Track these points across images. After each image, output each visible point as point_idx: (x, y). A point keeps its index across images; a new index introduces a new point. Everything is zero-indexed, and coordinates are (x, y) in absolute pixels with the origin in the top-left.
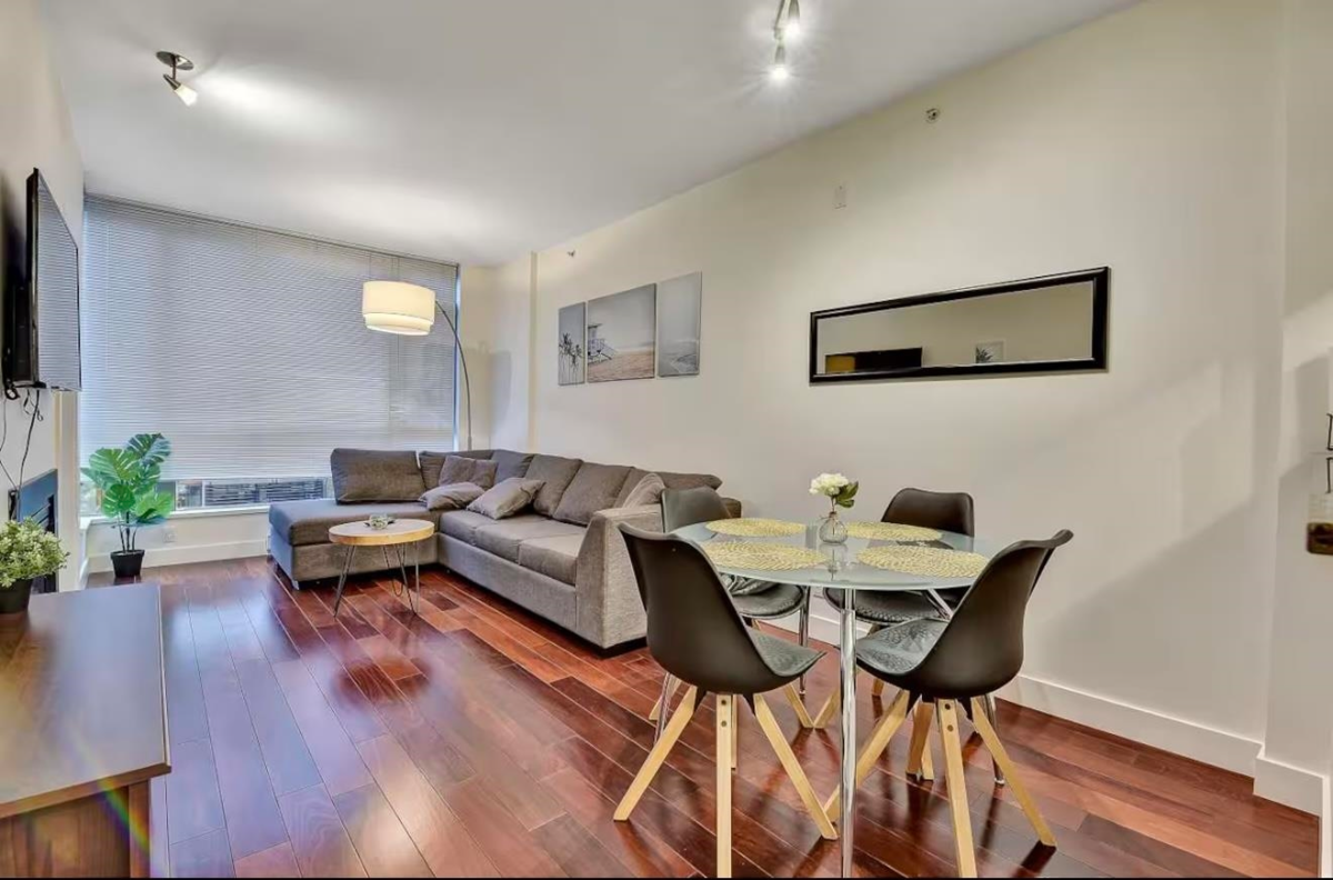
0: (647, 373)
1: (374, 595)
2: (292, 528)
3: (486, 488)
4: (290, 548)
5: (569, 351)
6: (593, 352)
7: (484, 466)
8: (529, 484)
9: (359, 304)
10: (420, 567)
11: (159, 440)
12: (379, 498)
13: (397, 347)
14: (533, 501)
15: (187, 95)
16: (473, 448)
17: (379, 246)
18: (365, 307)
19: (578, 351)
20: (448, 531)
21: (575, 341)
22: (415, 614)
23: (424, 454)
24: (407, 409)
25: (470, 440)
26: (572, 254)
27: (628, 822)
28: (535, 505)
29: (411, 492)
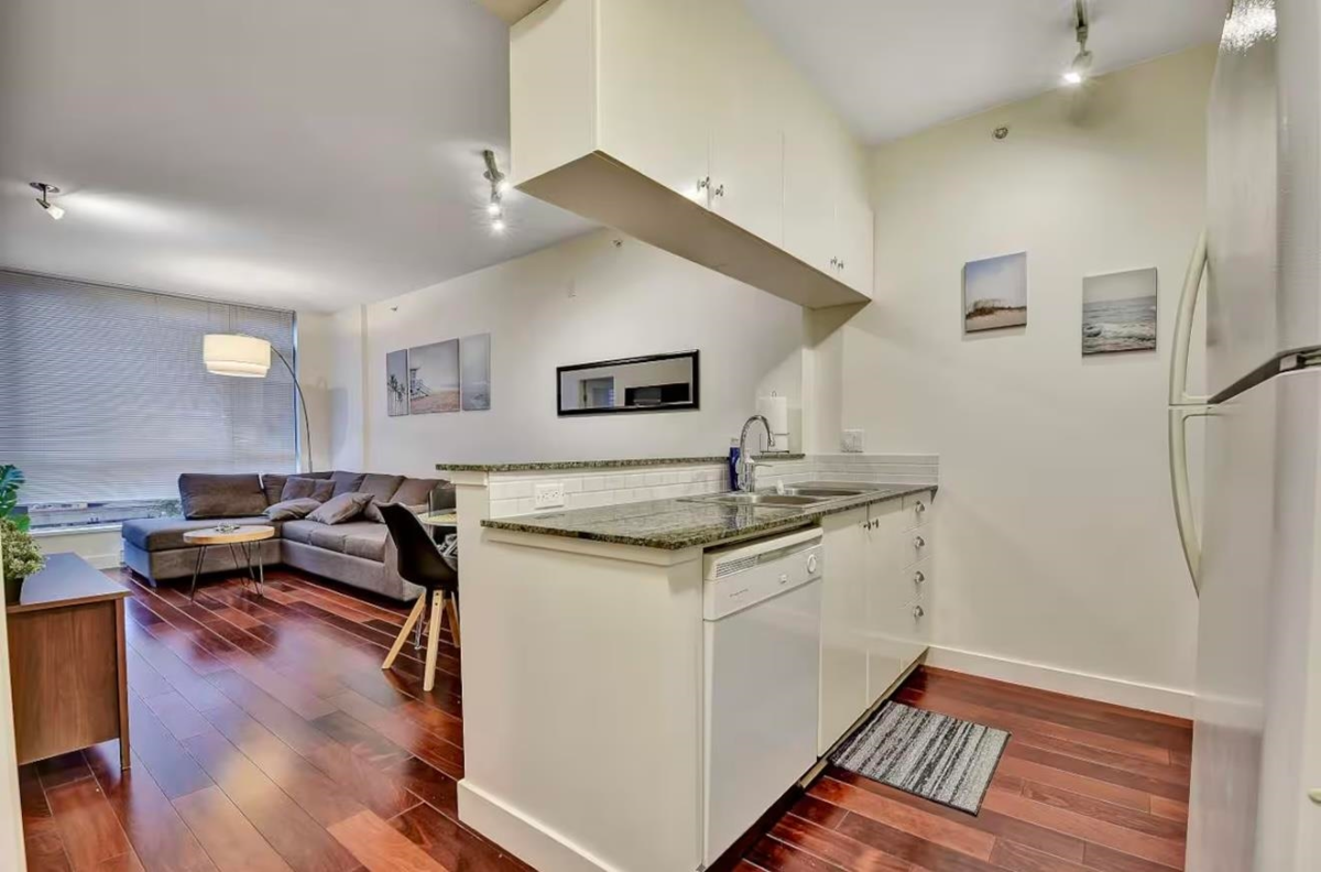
0: (455, 408)
1: (225, 587)
2: (148, 537)
3: (323, 502)
4: (146, 556)
5: (395, 389)
6: (415, 391)
7: (322, 485)
8: (359, 496)
9: (201, 352)
10: (264, 567)
11: (11, 471)
12: (225, 514)
13: (236, 387)
14: (363, 510)
15: (56, 213)
16: (314, 471)
17: (216, 297)
18: (207, 355)
19: (403, 389)
20: (292, 536)
21: (400, 381)
22: (261, 596)
23: (266, 476)
24: (249, 438)
25: (310, 463)
26: (395, 309)
27: (390, 669)
28: (366, 512)
29: (256, 508)
